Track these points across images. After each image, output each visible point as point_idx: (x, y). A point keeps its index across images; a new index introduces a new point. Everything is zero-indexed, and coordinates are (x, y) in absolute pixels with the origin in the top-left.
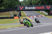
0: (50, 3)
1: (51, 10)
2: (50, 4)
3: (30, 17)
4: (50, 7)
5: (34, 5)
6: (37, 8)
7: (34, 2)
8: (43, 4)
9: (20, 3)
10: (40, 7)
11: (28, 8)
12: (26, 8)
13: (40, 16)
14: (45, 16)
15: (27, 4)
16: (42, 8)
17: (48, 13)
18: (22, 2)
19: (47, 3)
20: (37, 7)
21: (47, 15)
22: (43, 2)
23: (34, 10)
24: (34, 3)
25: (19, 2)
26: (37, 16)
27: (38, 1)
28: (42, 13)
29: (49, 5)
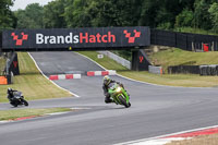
0: (138, 17)
1: (141, 47)
2: (139, 23)
3: (57, 78)
4: (138, 35)
5: (74, 26)
6: (86, 37)
7: (74, 13)
8: (109, 21)
9: (15, 19)
10: (98, 36)
11: (46, 38)
12: (40, 39)
13: (98, 73)
14: (118, 71)
15: (45, 20)
16: (106, 39)
17: (131, 58)
18: (20, 12)
19: (128, 19)
20: (84, 35)
21: (128, 70)
22: (111, 13)
23: (74, 49)
24: (71, 17)
25: (11, 13)
26: (85, 74)
27: (91, 10)
28: (106, 60)
29: (135, 24)
